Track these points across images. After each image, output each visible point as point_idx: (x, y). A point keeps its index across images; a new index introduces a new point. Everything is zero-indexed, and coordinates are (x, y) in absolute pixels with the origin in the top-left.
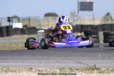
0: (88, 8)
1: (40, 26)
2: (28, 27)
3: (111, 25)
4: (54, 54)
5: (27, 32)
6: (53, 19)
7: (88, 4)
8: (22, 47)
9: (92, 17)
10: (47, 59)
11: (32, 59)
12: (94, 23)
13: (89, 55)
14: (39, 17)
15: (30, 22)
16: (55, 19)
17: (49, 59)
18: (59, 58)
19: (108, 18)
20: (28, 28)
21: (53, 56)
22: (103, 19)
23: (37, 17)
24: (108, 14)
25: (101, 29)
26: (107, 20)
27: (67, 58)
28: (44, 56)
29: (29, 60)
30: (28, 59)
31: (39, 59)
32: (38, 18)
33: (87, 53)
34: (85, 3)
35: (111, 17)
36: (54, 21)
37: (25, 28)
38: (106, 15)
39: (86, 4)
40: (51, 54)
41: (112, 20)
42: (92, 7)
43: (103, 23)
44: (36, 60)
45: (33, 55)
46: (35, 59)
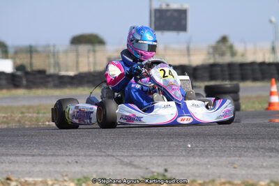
0: (174, 23)
1: (57, 68)
2: (29, 69)
3: (230, 65)
4: (72, 142)
5: (24, 82)
6: (89, 51)
7: (176, 14)
8: (5, 120)
9: (184, 47)
10: (52, 155)
11: (16, 155)
12: (189, 61)
13: (157, 144)
14: (54, 46)
15: (31, 58)
16: (94, 51)
17: (58, 155)
18: (83, 153)
19: (224, 48)
20: (27, 73)
21: (69, 146)
22: (211, 50)
23: (48, 46)
24: (224, 39)
25: (206, 75)
26: (222, 54)
27: (101, 151)
28: (48, 146)
29: (9, 157)
30: (7, 155)
31: (33, 156)
32: (52, 49)
33: (153, 140)
34: (167, 11)
35: (231, 47)
36: (91, 55)
37: (19, 73)
38: (218, 42)
39: (169, 14)
40: (66, 141)
41: (233, 54)
42: (183, 22)
43: (211, 61)
44: (24, 158)
45: (20, 143)
46: (24, 155)
